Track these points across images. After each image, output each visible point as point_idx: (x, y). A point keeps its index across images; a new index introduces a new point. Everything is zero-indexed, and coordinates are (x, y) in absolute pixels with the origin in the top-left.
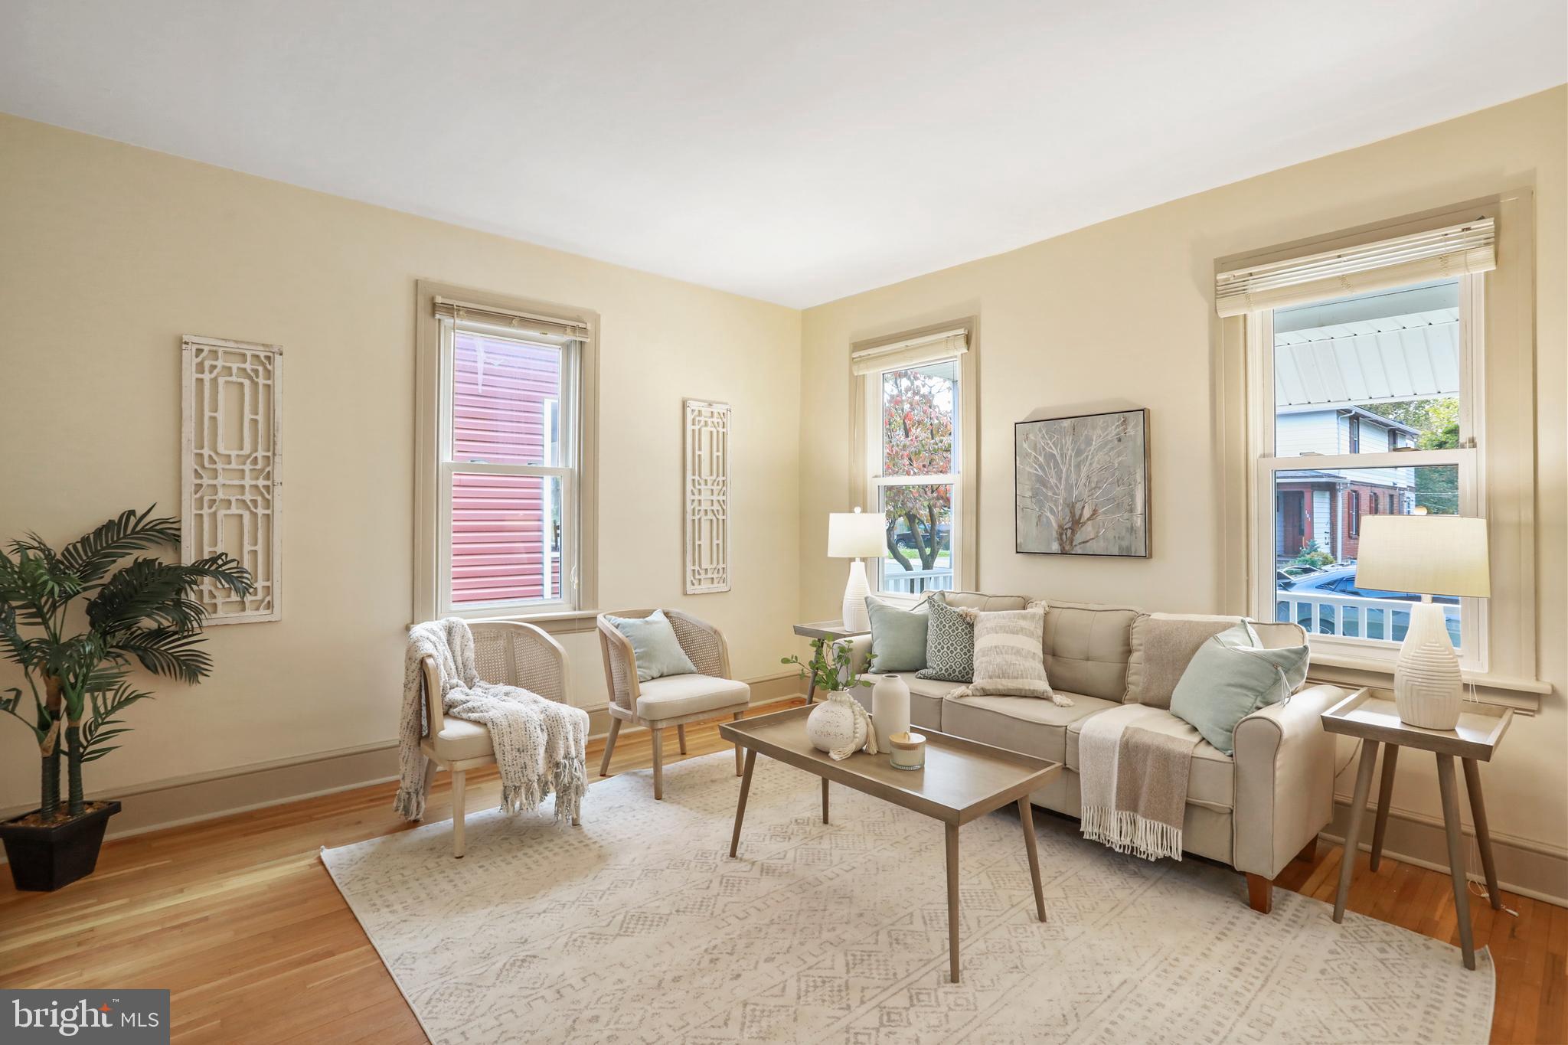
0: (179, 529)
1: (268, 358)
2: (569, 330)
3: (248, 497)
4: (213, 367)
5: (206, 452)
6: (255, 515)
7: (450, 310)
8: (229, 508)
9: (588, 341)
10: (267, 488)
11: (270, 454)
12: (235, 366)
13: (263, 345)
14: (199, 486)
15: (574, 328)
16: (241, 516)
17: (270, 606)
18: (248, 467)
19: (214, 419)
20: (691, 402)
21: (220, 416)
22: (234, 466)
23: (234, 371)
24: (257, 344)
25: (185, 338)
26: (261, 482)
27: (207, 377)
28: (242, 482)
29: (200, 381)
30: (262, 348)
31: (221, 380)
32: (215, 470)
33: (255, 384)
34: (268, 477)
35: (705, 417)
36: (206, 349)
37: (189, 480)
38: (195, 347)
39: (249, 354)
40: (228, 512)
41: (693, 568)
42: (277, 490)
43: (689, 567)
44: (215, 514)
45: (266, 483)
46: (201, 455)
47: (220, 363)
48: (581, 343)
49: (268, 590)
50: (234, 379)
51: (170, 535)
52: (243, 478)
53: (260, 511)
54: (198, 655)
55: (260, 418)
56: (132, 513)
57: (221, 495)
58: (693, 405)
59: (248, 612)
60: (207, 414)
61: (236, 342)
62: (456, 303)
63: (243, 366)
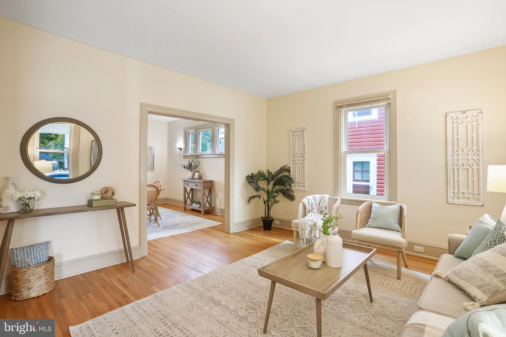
0: (290, 169)
1: (303, 130)
2: (381, 101)
3: (300, 162)
4: (295, 135)
5: (294, 153)
6: (301, 166)
7: (341, 107)
8: (298, 165)
9: (390, 102)
10: (304, 160)
11: (304, 152)
12: (298, 134)
13: (302, 128)
14: (293, 160)
15: (383, 99)
16: (299, 166)
17: (304, 187)
18: (300, 156)
19: (295, 146)
20: (449, 114)
21: (296, 145)
22: (298, 156)
23: (298, 135)
24: (301, 128)
25: (291, 130)
26: (303, 159)
27: (294, 137)
28: (300, 159)
29: (293, 138)
30: (302, 129)
31: (296, 137)
32: (295, 157)
33: (301, 137)
34: (304, 158)
35: (460, 119)
36: (294, 131)
37: (292, 159)
38: (292, 132)
39: (300, 130)
40: (297, 166)
41: (453, 191)
42: (306, 161)
43: (451, 190)
44: (295, 166)
45: (304, 159)
46: (293, 154)
47: (296, 134)
48: (389, 103)
49: (304, 183)
50: (298, 137)
51: (289, 171)
52: (300, 158)
53: (303, 165)
54: (294, 195)
55: (302, 144)
56: (285, 166)
57: (296, 162)
58: (451, 115)
59: (301, 188)
60: (294, 145)
61: (298, 128)
62: (343, 104)
63: (299, 133)
